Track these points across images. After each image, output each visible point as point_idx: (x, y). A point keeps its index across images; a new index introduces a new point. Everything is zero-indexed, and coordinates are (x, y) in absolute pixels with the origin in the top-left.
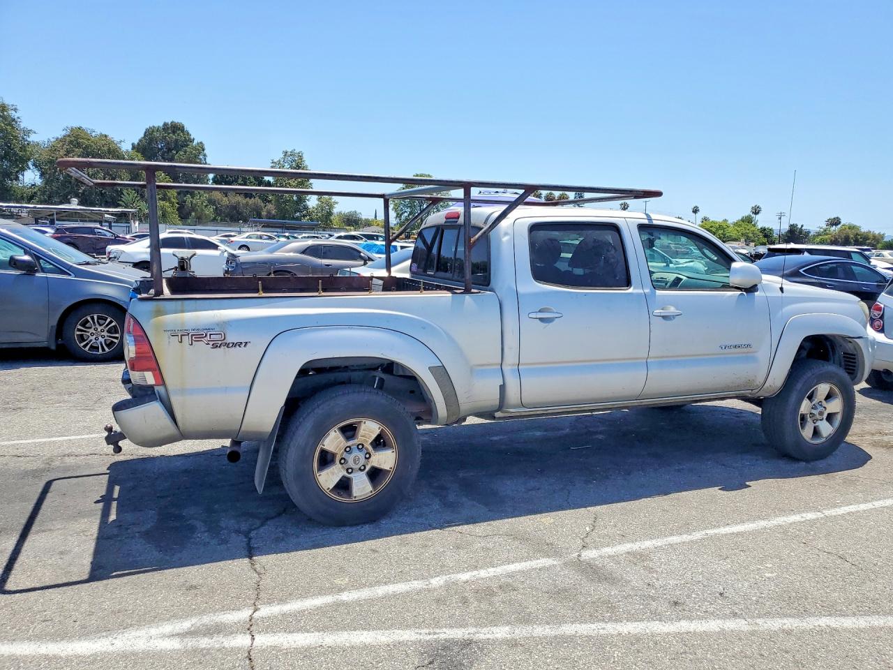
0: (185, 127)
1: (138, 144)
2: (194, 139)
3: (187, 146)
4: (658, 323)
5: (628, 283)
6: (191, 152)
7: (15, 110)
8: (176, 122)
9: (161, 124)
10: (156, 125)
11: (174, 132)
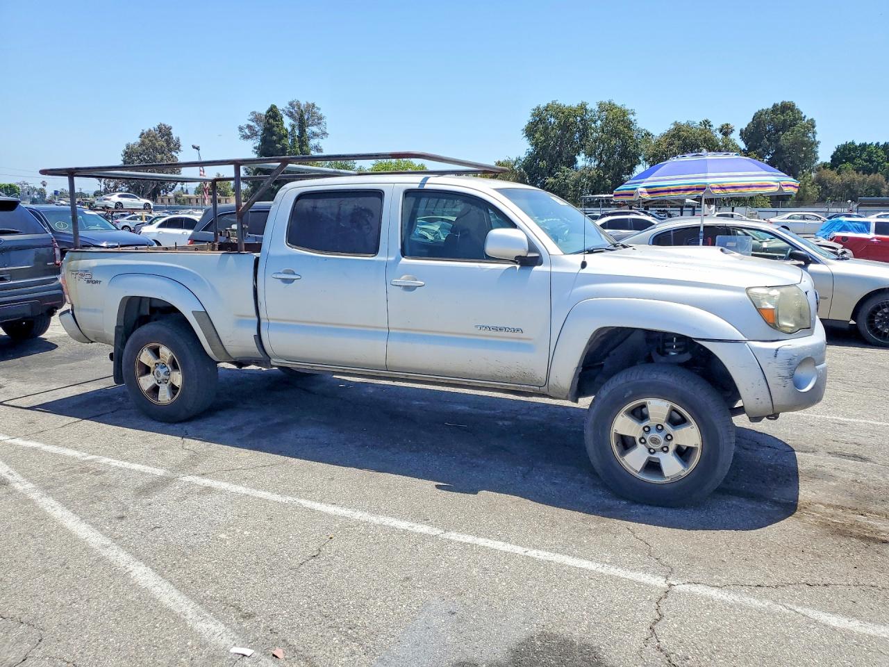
0: (796, 105)
1: (746, 129)
2: (805, 117)
3: (795, 125)
4: (396, 293)
5: (375, 251)
6: (799, 131)
7: (633, 114)
8: (787, 101)
9: (770, 107)
10: (765, 108)
11: (783, 112)
